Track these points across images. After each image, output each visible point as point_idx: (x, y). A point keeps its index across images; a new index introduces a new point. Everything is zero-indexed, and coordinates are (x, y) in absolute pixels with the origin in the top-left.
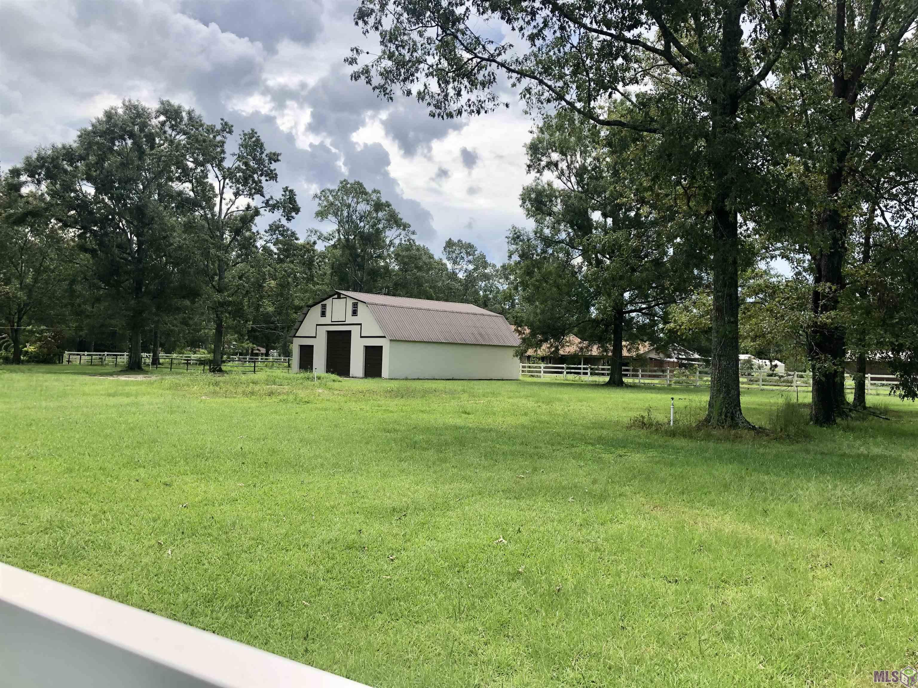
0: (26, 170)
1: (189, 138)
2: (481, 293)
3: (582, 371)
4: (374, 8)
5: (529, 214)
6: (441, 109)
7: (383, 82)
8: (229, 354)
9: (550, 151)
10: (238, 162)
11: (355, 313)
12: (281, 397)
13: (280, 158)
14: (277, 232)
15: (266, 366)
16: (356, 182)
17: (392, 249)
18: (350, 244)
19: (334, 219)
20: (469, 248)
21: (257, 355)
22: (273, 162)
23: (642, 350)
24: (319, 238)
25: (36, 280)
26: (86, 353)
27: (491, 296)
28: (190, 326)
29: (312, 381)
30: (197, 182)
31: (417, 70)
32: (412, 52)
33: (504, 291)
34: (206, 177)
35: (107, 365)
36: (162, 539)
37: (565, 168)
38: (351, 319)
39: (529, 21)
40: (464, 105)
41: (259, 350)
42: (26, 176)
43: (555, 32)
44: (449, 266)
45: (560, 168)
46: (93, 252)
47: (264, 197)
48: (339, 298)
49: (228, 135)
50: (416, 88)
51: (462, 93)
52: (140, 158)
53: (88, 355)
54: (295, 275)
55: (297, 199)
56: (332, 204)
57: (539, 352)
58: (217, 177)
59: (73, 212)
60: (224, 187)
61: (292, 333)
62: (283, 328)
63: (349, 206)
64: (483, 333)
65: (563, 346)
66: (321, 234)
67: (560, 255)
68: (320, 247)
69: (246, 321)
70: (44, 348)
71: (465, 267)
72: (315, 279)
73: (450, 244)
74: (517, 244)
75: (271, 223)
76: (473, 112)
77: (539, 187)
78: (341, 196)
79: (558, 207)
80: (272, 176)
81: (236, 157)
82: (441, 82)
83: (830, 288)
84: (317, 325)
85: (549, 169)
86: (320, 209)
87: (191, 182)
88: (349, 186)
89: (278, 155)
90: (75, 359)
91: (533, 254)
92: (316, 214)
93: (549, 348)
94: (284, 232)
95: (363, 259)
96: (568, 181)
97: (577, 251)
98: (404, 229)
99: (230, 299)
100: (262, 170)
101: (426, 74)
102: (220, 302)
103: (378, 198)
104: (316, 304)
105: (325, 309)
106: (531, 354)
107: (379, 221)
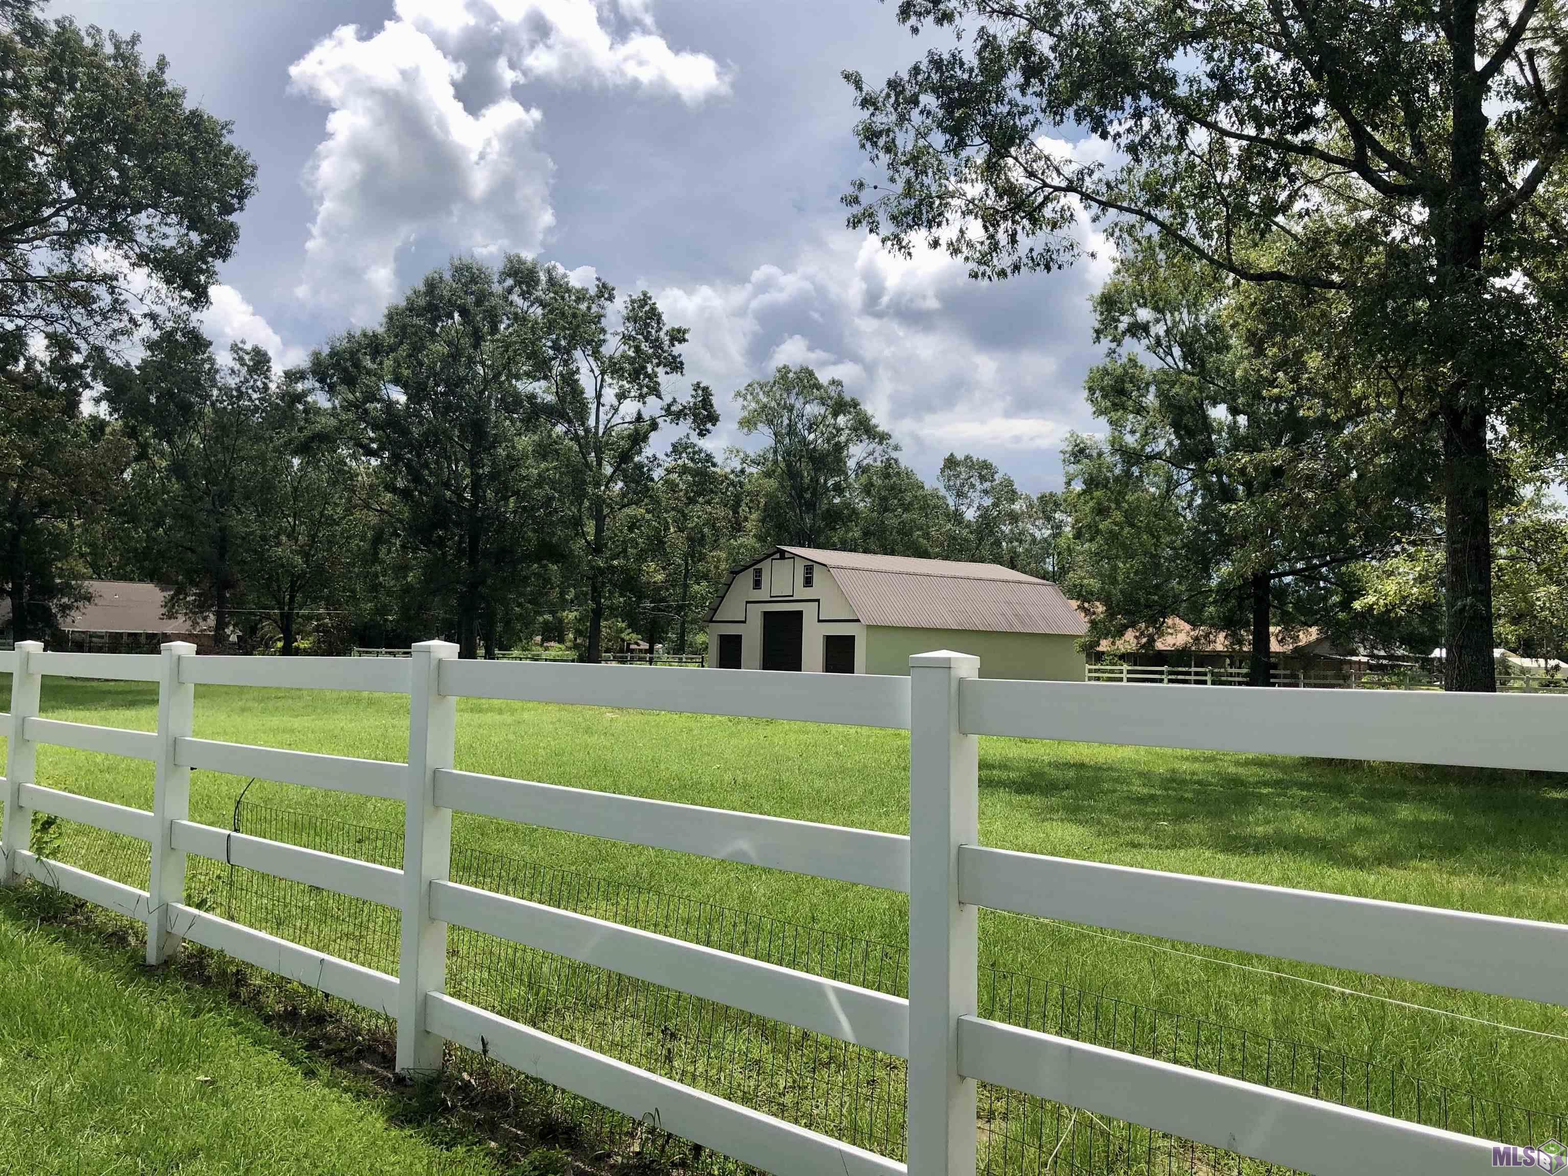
0: (312, 371)
1: (549, 312)
3: (1193, 678)
5: (1098, 411)
9: (1135, 305)
10: (624, 347)
11: (808, 582)
13: (687, 336)
14: (684, 455)
16: (802, 369)
18: (794, 470)
19: (766, 430)
20: (985, 470)
22: (676, 343)
23: (1304, 638)
24: (743, 461)
25: (314, 537)
27: (1022, 549)
30: (564, 380)
31: (947, 207)
33: (1044, 540)
34: (574, 371)
37: (1162, 334)
38: (802, 592)
40: (1024, 257)
41: (638, 644)
42: (313, 380)
44: (951, 500)
45: (1153, 333)
46: (405, 493)
47: (662, 399)
48: (783, 557)
49: (607, 304)
50: (947, 233)
51: (1019, 238)
52: (476, 346)
53: (387, 653)
55: (715, 400)
56: (764, 406)
57: (1119, 644)
58: (592, 371)
60: (602, 386)
61: (706, 615)
63: (791, 409)
64: (1021, 612)
65: (1162, 635)
66: (748, 456)
69: (640, 598)
71: (977, 500)
73: (951, 462)
74: (1079, 463)
75: (674, 440)
76: (1039, 268)
77: (1117, 367)
78: (779, 392)
79: (1150, 399)
80: (676, 365)
81: (619, 337)
82: (987, 224)
84: (747, 602)
85: (1134, 335)
86: (745, 414)
88: (791, 375)
89: (685, 332)
91: (1107, 479)
92: (740, 423)
93: (1136, 637)
94: (695, 454)
95: (814, 494)
96: (1167, 354)
97: (1185, 472)
98: (880, 443)
99: (615, 562)
100: (658, 357)
101: (963, 213)
102: (599, 568)
103: (839, 395)
104: (745, 568)
105: (760, 576)
106: (1105, 650)
107: (840, 430)
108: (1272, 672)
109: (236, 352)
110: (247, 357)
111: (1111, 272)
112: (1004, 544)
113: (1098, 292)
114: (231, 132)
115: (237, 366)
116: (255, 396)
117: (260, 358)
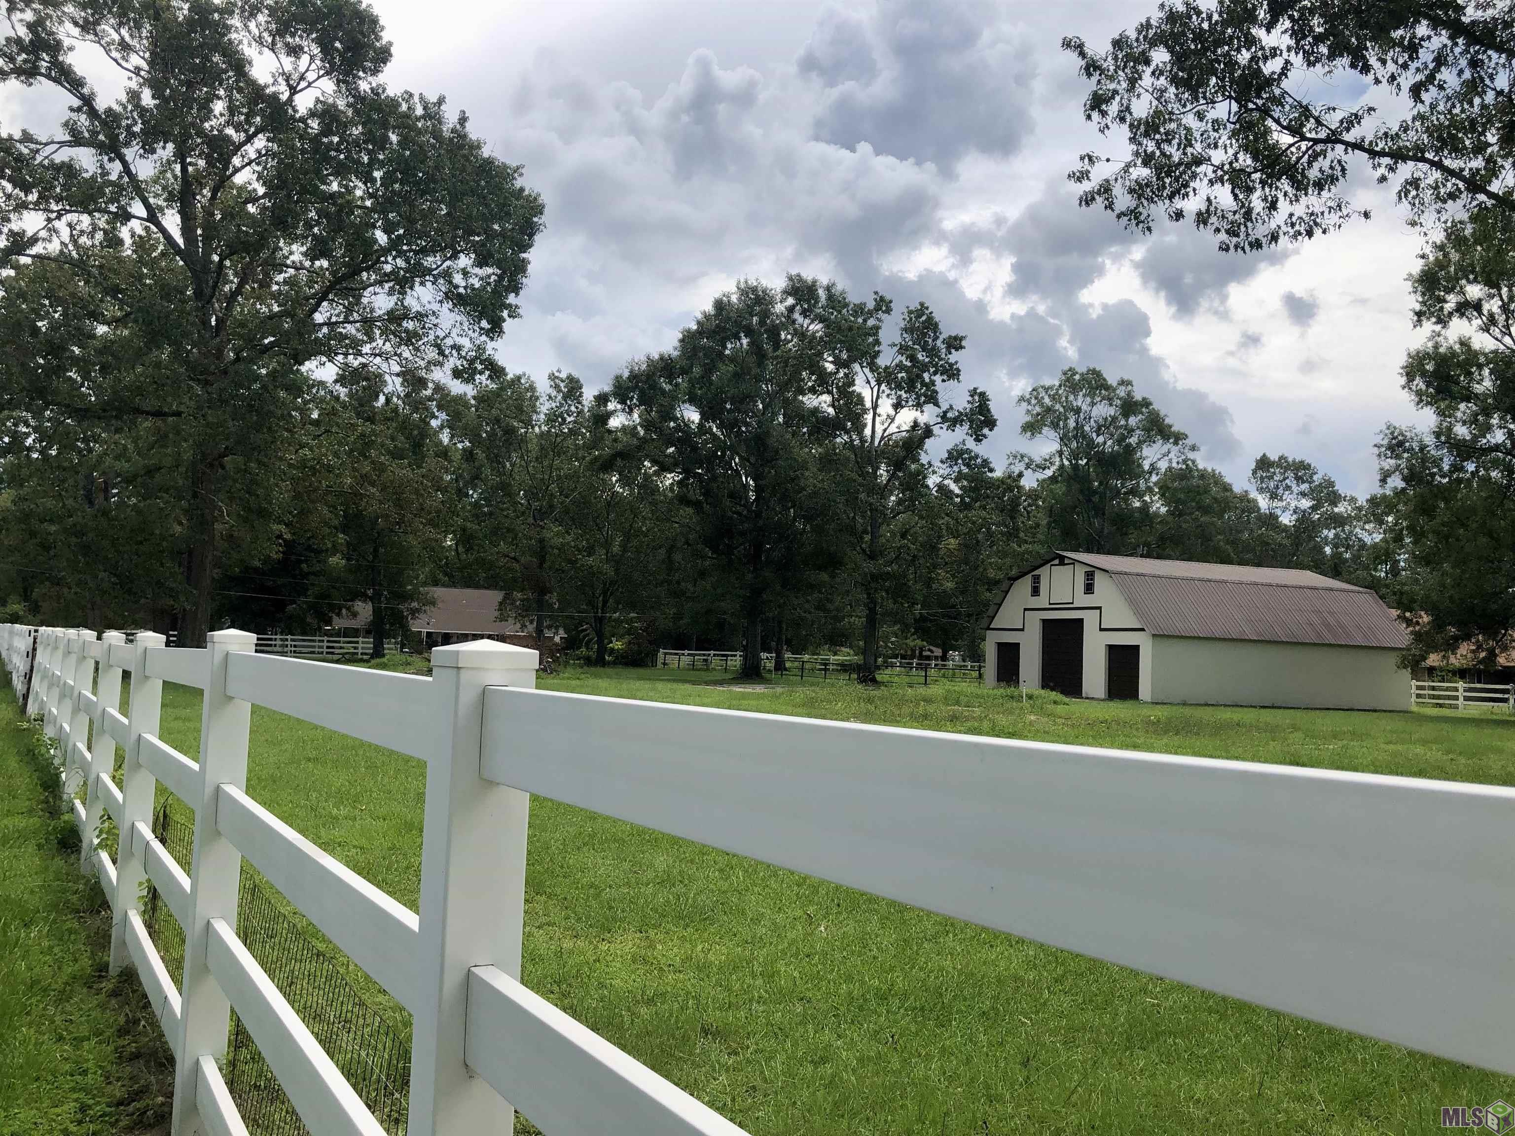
0: (615, 394)
1: (827, 327)
2: (1328, 550)
4: (1118, 87)
5: (1421, 401)
6: (1238, 236)
7: (1134, 204)
8: (886, 657)
9: (1464, 282)
10: (900, 358)
11: (1089, 589)
12: (969, 724)
13: (964, 343)
14: (960, 461)
15: (944, 676)
16: (1089, 370)
17: (1154, 478)
18: (1081, 474)
19: (1052, 434)
20: (1301, 470)
21: (928, 658)
22: (953, 351)
24: (1028, 466)
25: (624, 548)
26: (686, 652)
27: (1348, 556)
28: (829, 611)
29: (1019, 701)
30: (840, 392)
31: (1194, 176)
32: (1184, 149)
33: (1375, 546)
34: (852, 383)
35: (714, 669)
36: (811, 910)
37: (1496, 310)
38: (1082, 599)
39: (1406, 62)
40: (1282, 224)
41: (932, 651)
42: (615, 402)
43: (1461, 72)
44: (1263, 503)
45: (1485, 312)
46: (697, 505)
47: (939, 407)
48: (1062, 563)
49: (884, 316)
50: (1192, 205)
51: (1279, 205)
52: (761, 364)
53: (689, 655)
54: (989, 529)
55: (993, 406)
56: (1049, 410)
57: (1452, 660)
58: (868, 382)
59: (672, 450)
60: (878, 397)
61: (984, 623)
62: (969, 615)
63: (1078, 411)
64: (1331, 620)
65: (1505, 649)
66: (1031, 460)
67: (1494, 474)
68: (1029, 481)
69: (913, 604)
70: (634, 644)
71: (1293, 504)
72: (1022, 535)
73: (1263, 464)
74: (1398, 457)
75: (950, 447)
76: (1300, 234)
77: (1442, 350)
78: (1064, 395)
79: (1485, 383)
80: (952, 373)
81: (896, 349)
82: (1237, 191)
84: (1025, 609)
85: (1462, 315)
86: (1028, 418)
87: (829, 392)
88: (1077, 377)
89: (962, 339)
90: (673, 661)
91: (1433, 475)
92: (1023, 427)
93: (1472, 651)
94: (971, 460)
95: (1103, 497)
96: (1504, 334)
98: (1176, 443)
99: (888, 569)
100: (936, 366)
101: (1210, 181)
102: (872, 575)
103: (1129, 394)
104: (1023, 575)
105: (1039, 582)
106: (1436, 664)
107: (1131, 431)
109: (553, 380)
110: (562, 385)
114: (521, 175)
115: (554, 393)
116: (569, 419)
117: (574, 385)
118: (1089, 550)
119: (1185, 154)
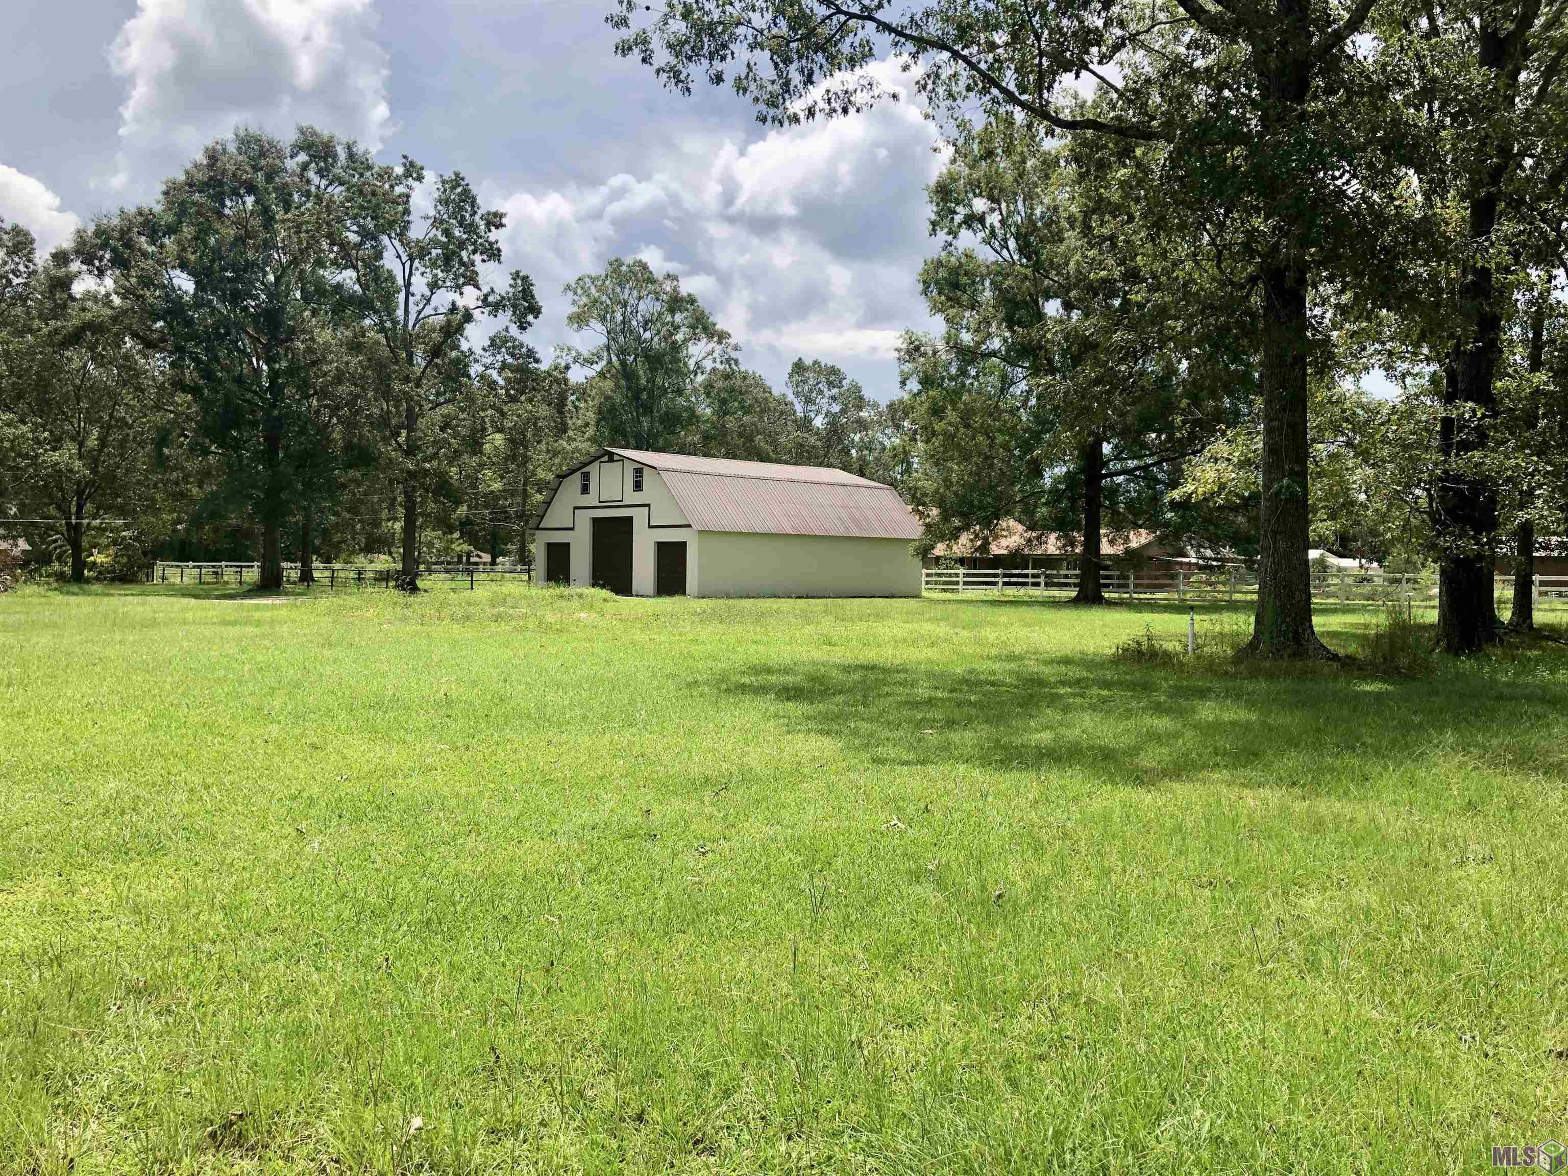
0: (78, 252)
1: (348, 191)
3: (1030, 580)
5: (935, 306)
6: (777, 108)
7: (673, 60)
8: (430, 563)
9: (971, 195)
10: (434, 230)
11: (638, 486)
13: (504, 221)
14: (503, 350)
15: (491, 579)
16: (636, 262)
17: (700, 378)
18: (629, 370)
19: (599, 327)
20: (833, 375)
21: (476, 563)
22: (493, 228)
23: (1135, 540)
24: (575, 360)
25: (103, 443)
26: (191, 564)
27: (871, 458)
28: (362, 515)
29: (569, 600)
30: (366, 266)
31: (733, 38)
33: (893, 448)
34: (379, 255)
35: (226, 582)
37: (997, 225)
38: (632, 497)
40: (819, 99)
41: (480, 557)
42: (78, 263)
44: (799, 406)
45: (988, 225)
46: (195, 391)
47: (479, 289)
48: (611, 460)
49: (415, 184)
51: (815, 78)
52: (269, 228)
53: (194, 567)
54: (536, 424)
55: (536, 291)
56: (596, 301)
57: (955, 548)
58: (399, 257)
59: (159, 324)
60: (411, 274)
61: (534, 523)
62: (519, 518)
63: (625, 304)
64: (857, 515)
65: (996, 537)
66: (579, 354)
67: (991, 378)
68: (577, 375)
69: (458, 506)
70: (122, 556)
71: (825, 408)
72: (571, 433)
73: (799, 367)
74: (914, 361)
75: (492, 334)
76: (835, 111)
77: (953, 260)
78: (611, 286)
79: (986, 294)
80: (493, 253)
81: (430, 221)
82: (777, 60)
83: (1474, 411)
84: (575, 508)
85: (969, 227)
86: (575, 309)
87: (355, 268)
88: (624, 268)
89: (501, 216)
90: (173, 574)
91: (943, 378)
92: (570, 318)
93: (971, 540)
94: (515, 349)
95: (651, 396)
96: (1003, 247)
97: (1020, 370)
98: (720, 342)
99: (427, 465)
100: (474, 243)
101: (750, 45)
102: (409, 472)
103: (675, 290)
104: (573, 472)
105: (588, 480)
106: (941, 554)
107: (677, 328)
108: (1102, 572)
111: (947, 162)
112: (853, 451)
113: (933, 181)
116: (16, 281)
117: (20, 238)
118: (638, 448)
119: (724, 12)
